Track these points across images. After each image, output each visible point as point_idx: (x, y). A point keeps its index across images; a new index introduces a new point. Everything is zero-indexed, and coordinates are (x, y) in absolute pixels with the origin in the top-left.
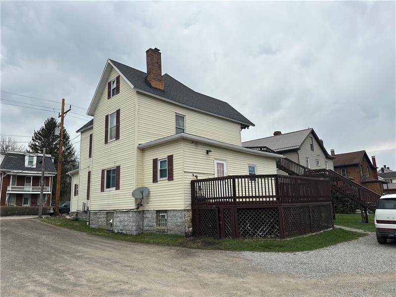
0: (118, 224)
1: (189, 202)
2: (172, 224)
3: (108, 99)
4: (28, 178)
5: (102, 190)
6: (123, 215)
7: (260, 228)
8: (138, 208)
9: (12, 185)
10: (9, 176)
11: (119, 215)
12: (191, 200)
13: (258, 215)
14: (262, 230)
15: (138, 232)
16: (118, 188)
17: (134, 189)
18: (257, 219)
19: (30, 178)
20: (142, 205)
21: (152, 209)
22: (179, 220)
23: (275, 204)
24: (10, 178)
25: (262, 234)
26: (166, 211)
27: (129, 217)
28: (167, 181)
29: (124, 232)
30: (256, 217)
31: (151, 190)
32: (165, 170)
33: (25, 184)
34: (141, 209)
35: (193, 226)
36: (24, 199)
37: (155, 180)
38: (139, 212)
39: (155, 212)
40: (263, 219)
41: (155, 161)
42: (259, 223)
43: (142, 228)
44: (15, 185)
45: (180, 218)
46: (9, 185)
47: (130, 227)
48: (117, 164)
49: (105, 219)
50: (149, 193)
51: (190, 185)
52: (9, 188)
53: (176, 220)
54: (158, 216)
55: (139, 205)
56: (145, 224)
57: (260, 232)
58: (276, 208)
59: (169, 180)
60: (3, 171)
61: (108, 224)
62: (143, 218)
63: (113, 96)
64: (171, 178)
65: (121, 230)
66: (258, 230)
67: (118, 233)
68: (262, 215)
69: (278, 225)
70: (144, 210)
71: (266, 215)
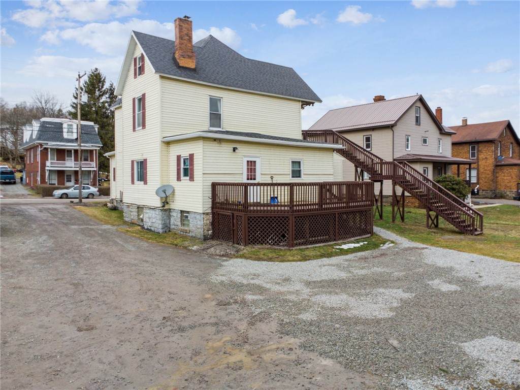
0: (148, 220)
1: (210, 205)
2: (193, 226)
3: (135, 78)
4: (69, 151)
5: (133, 182)
6: (152, 211)
7: (270, 236)
8: (164, 206)
9: (51, 159)
10: (46, 149)
11: (148, 211)
12: (211, 203)
13: (269, 224)
14: (272, 238)
15: (164, 230)
16: (146, 183)
17: (159, 186)
18: (267, 228)
19: (71, 151)
20: (167, 203)
21: (177, 209)
22: (199, 222)
23: (286, 214)
24: (48, 151)
25: (272, 242)
26: (188, 212)
27: (156, 214)
28: (189, 181)
29: (152, 229)
30: (267, 226)
31: (175, 189)
32: (186, 169)
33: (66, 158)
34: (166, 207)
35: (213, 229)
36: (67, 176)
37: (179, 179)
38: (166, 210)
39: (180, 212)
40: (273, 228)
41: (179, 157)
42: (269, 232)
43: (168, 226)
44: (54, 159)
45: (200, 220)
46: (47, 160)
47: (157, 225)
48: (144, 157)
49: (136, 214)
50: (174, 192)
51: (211, 187)
52: (48, 163)
53: (197, 222)
54: (182, 216)
55: (165, 202)
56: (172, 223)
57: (270, 240)
58: (287, 217)
59: (190, 180)
60: (39, 143)
61: (139, 219)
62: (169, 217)
63: (139, 75)
64: (192, 179)
65: (150, 227)
66: (268, 238)
67: (148, 229)
68: (273, 224)
69: (287, 234)
70: (171, 208)
71: (277, 224)
